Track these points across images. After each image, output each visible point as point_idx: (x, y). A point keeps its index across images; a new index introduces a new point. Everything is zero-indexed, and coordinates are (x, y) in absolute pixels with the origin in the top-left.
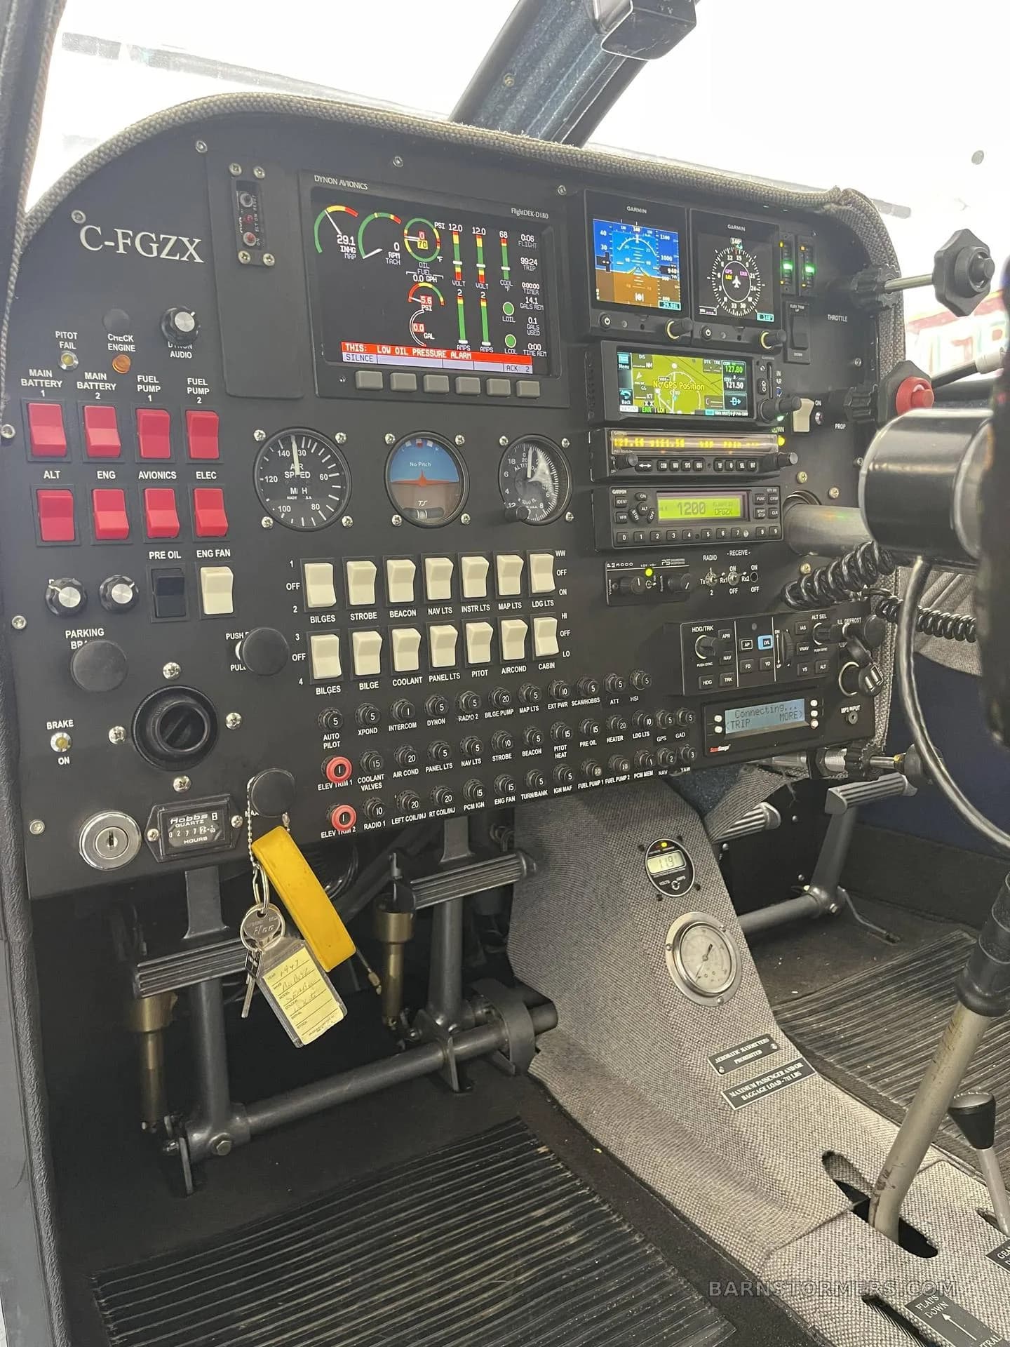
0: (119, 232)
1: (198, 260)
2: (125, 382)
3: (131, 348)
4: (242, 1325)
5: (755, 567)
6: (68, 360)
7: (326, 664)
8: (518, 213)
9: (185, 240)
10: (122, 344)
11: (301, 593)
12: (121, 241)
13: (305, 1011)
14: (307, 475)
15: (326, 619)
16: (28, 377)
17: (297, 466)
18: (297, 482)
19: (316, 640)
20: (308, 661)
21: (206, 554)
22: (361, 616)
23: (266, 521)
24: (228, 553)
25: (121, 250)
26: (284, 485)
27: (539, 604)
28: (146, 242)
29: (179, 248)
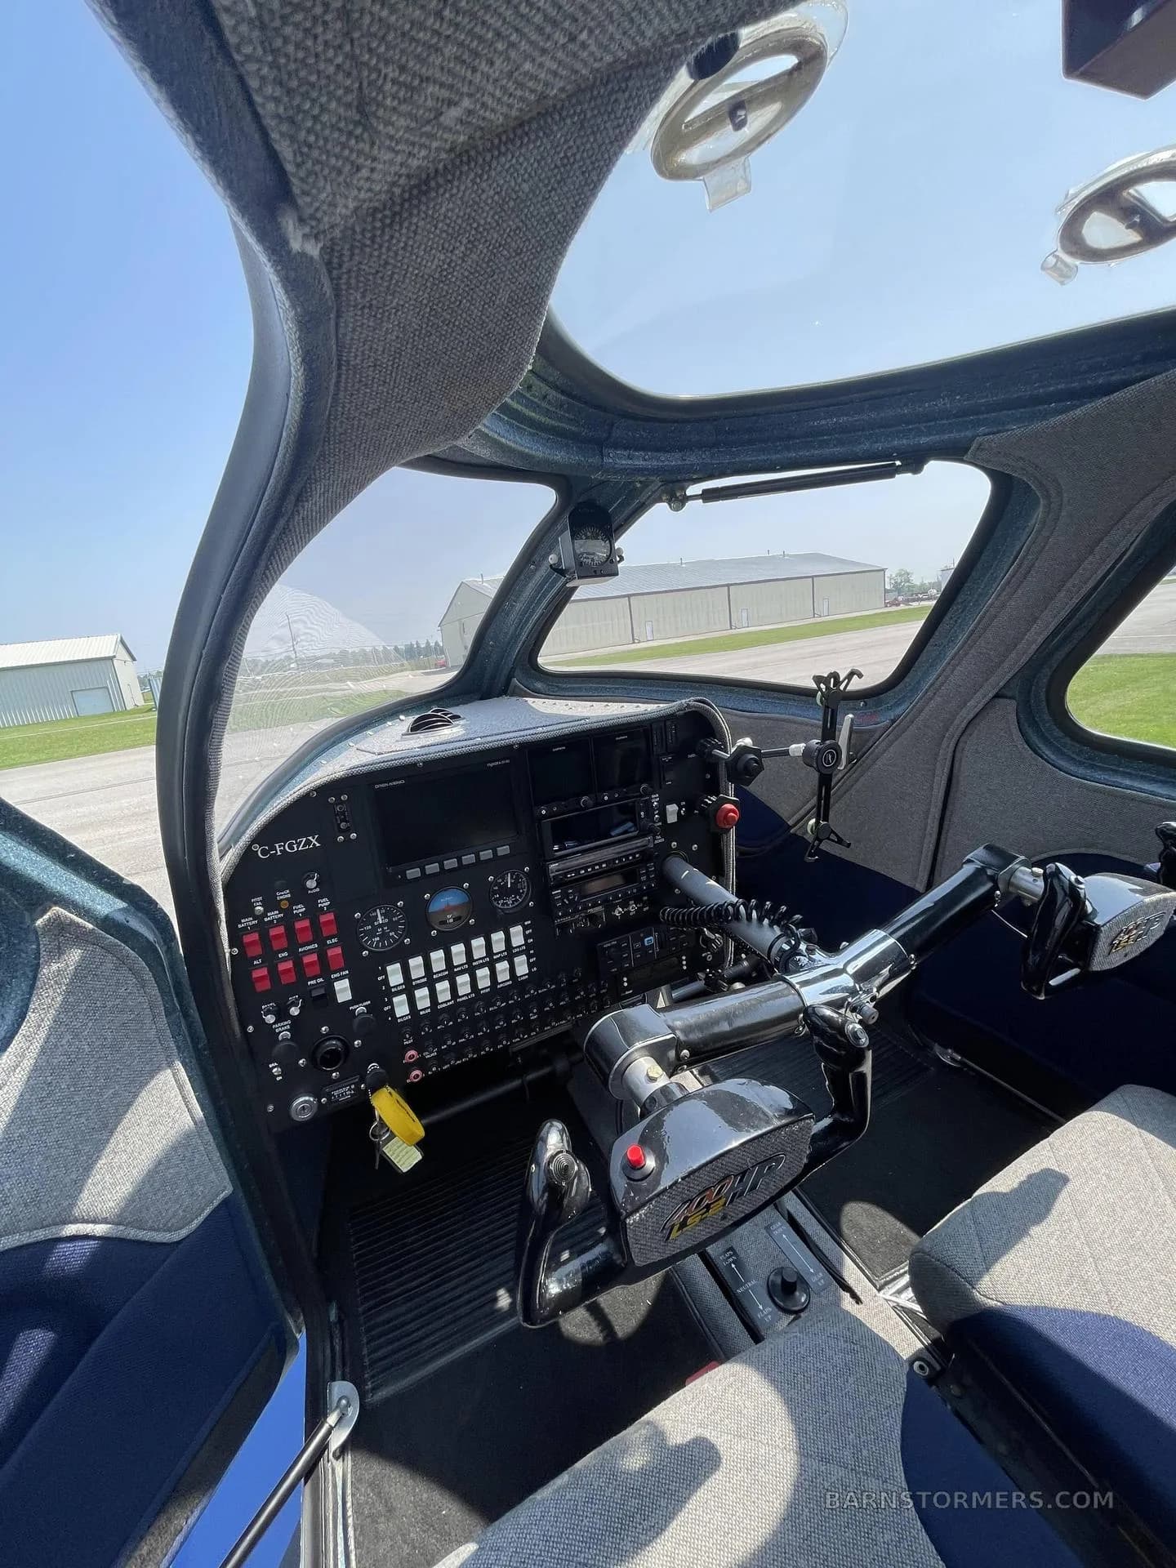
0: (277, 845)
1: (318, 845)
2: (288, 912)
3: (289, 896)
4: (410, 1240)
5: (645, 898)
6: (259, 909)
7: (401, 1009)
8: (491, 765)
9: (310, 838)
10: (284, 895)
11: (386, 981)
12: (278, 849)
13: (403, 1160)
14: (387, 920)
15: (400, 988)
16: (241, 923)
17: (380, 918)
18: (380, 926)
19: (395, 1000)
20: (393, 1009)
21: (335, 976)
22: (418, 982)
23: (365, 953)
24: (347, 972)
25: (279, 853)
26: (375, 929)
27: (516, 950)
28: (291, 847)
29: (308, 842)
